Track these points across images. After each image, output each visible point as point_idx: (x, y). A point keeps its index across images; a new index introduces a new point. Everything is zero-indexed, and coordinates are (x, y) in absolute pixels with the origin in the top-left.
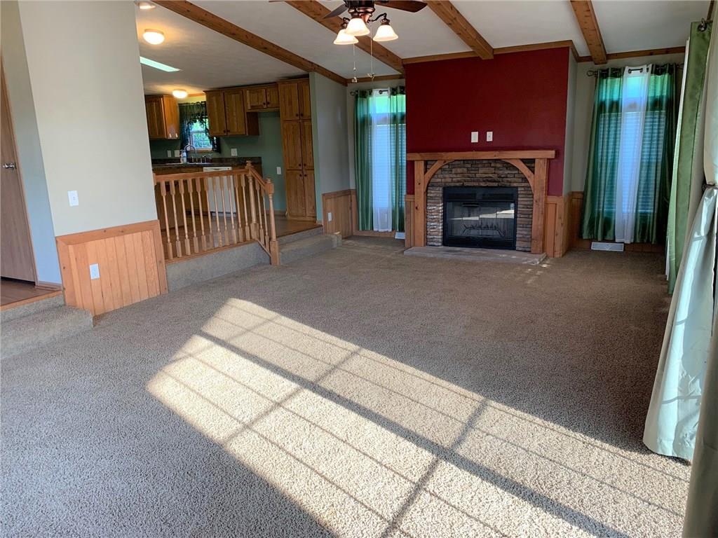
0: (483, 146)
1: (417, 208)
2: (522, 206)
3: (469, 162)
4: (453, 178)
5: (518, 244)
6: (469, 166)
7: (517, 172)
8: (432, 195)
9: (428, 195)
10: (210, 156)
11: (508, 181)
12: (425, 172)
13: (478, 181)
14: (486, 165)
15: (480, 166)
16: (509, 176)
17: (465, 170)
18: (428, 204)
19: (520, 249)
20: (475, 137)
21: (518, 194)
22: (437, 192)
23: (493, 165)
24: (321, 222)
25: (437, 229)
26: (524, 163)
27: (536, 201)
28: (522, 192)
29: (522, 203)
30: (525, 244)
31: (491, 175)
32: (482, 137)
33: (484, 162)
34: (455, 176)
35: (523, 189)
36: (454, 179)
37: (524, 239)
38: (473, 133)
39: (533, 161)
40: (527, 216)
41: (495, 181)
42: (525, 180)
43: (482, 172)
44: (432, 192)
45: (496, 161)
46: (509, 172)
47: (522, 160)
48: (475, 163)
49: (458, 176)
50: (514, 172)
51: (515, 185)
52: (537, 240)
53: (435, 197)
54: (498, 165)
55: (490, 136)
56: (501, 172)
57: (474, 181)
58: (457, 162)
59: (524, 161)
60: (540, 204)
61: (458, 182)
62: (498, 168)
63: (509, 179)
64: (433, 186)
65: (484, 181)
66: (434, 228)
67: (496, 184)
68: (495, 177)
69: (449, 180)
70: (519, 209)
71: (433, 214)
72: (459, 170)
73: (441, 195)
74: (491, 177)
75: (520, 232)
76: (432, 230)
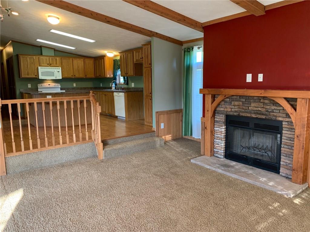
0: (255, 85)
1: (206, 128)
2: (285, 138)
3: (244, 97)
4: (232, 108)
5: (282, 170)
6: (244, 100)
7: (281, 108)
8: (217, 120)
9: (215, 119)
10: (123, 87)
11: (274, 116)
12: (212, 103)
13: (250, 113)
14: (257, 101)
15: (252, 101)
16: (275, 111)
17: (241, 103)
18: (215, 126)
19: (283, 175)
20: (249, 78)
21: (282, 128)
22: (221, 118)
23: (262, 101)
24: (154, 129)
25: (220, 145)
26: (288, 101)
27: (297, 137)
28: (285, 126)
29: (287, 135)
30: (288, 172)
31: (260, 109)
32: (255, 78)
33: (255, 98)
34: (233, 107)
35: (287, 123)
36: (232, 110)
37: (287, 167)
38: (248, 75)
39: (295, 100)
40: (290, 147)
41: (263, 114)
42: (288, 116)
43: (253, 106)
44: (218, 117)
45: (264, 98)
46: (276, 108)
47: (286, 99)
48: (248, 98)
49: (236, 107)
50: (279, 108)
51: (280, 119)
52: (297, 171)
53: (220, 121)
54: (266, 101)
55: (260, 78)
56: (268, 107)
57: (247, 112)
58: (235, 97)
59: (287, 100)
60: (301, 139)
61: (236, 112)
62: (266, 104)
63: (275, 114)
64: (218, 113)
65: (255, 113)
66: (218, 144)
67: (264, 117)
68: (263, 110)
69: (229, 110)
70: (283, 140)
71: (218, 133)
72: (236, 103)
73: (224, 120)
74: (260, 111)
75: (284, 160)
76: (217, 145)
